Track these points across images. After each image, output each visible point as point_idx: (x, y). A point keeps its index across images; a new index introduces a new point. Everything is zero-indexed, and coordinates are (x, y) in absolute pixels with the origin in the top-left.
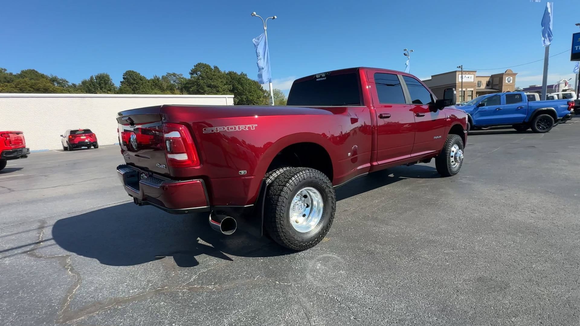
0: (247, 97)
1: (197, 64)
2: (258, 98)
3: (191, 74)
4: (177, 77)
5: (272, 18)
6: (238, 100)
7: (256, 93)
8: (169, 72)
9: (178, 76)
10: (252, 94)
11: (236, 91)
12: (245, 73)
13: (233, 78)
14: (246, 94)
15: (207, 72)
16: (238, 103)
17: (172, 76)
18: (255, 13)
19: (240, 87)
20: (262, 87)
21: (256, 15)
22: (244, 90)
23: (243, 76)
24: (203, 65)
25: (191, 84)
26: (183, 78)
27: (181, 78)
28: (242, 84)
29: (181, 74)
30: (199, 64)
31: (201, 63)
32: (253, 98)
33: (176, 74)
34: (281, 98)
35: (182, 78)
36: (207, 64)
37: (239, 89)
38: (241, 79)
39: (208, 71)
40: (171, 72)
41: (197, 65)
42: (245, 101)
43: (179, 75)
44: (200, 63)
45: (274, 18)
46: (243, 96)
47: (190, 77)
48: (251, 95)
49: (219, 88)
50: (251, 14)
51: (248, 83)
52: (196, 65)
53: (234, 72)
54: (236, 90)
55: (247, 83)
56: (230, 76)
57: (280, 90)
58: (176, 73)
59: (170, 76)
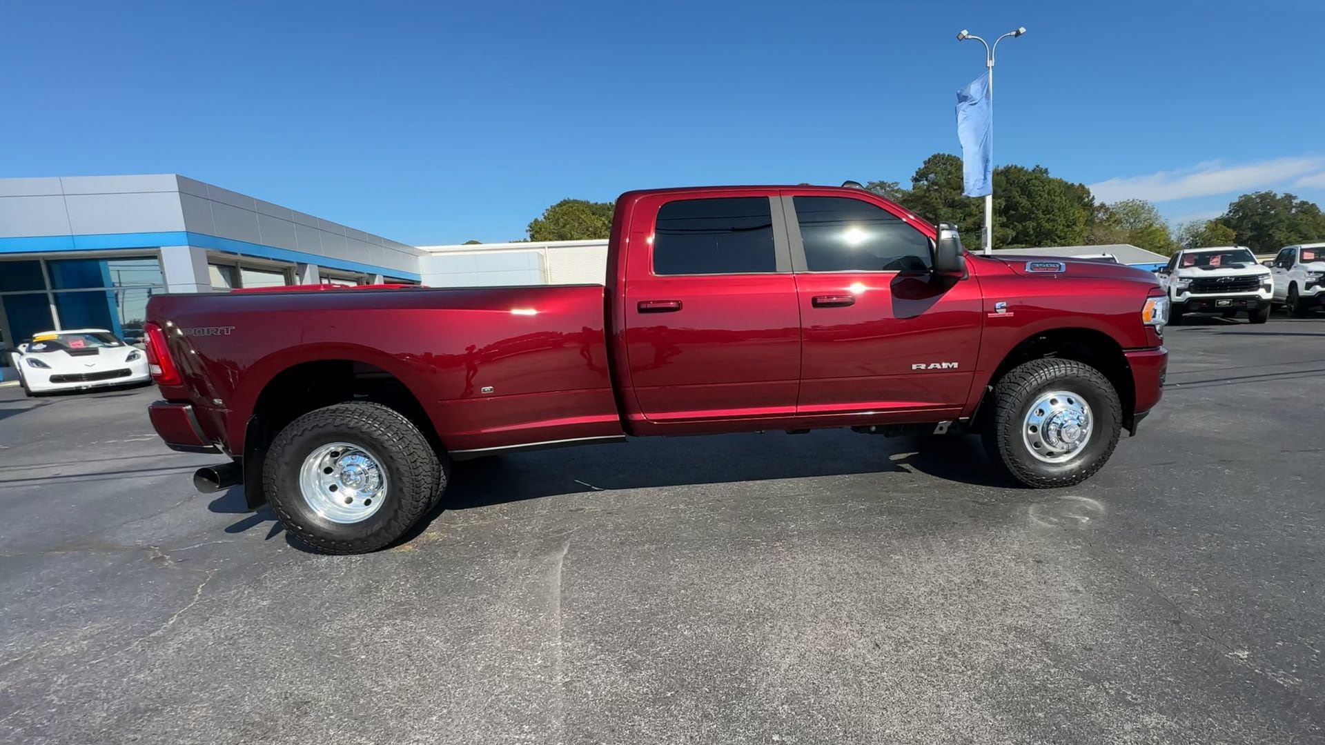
0: (1038, 224)
1: (931, 157)
2: (1068, 226)
3: (916, 180)
4: (888, 189)
5: (1014, 33)
6: (1014, 234)
7: (1065, 215)
8: (874, 181)
9: (889, 186)
10: (1053, 215)
11: (1014, 212)
12: (1043, 166)
13: (1011, 182)
14: (1037, 219)
15: (950, 173)
16: (1012, 239)
17: (878, 188)
18: (965, 33)
19: (1024, 201)
20: (1093, 196)
21: (970, 37)
22: (1034, 208)
23: (1040, 173)
24: (943, 158)
25: (912, 202)
26: (898, 189)
27: (893, 190)
28: (1030, 196)
29: (895, 183)
30: (935, 157)
31: (939, 154)
32: (1054, 226)
33: (886, 184)
34: (1146, 223)
35: (897, 191)
36: (953, 155)
37: (1022, 207)
38: (1031, 182)
39: (953, 171)
40: (876, 181)
41: (929, 159)
42: (1032, 235)
43: (892, 184)
44: (936, 153)
45: (1018, 34)
46: (1027, 223)
47: (912, 187)
48: (1049, 219)
49: (972, 207)
50: (957, 37)
51: (1046, 191)
52: (927, 160)
53: (1019, 166)
54: (1013, 210)
55: (1044, 191)
56: (1006, 177)
57: (1148, 201)
58: (885, 182)
59: (874, 188)
